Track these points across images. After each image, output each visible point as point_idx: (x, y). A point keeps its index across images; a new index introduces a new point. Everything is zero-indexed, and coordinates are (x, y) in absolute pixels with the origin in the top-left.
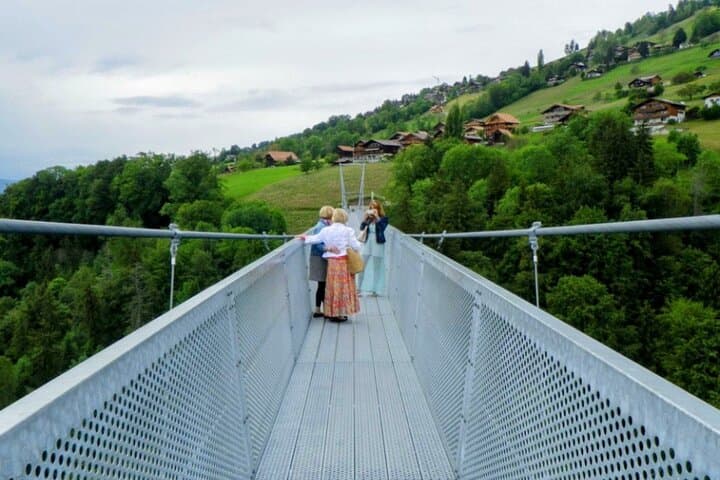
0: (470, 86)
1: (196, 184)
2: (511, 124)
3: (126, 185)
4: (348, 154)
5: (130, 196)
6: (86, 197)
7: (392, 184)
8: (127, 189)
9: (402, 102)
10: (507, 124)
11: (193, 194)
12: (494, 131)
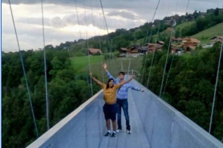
0: (188, 17)
1: (64, 63)
2: (196, 43)
3: (33, 61)
4: (125, 52)
5: (35, 66)
6: (14, 65)
7: (141, 67)
8: (34, 63)
9: (154, 23)
10: (194, 43)
11: (62, 67)
12: (187, 46)
